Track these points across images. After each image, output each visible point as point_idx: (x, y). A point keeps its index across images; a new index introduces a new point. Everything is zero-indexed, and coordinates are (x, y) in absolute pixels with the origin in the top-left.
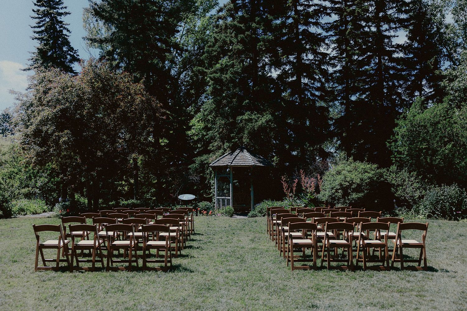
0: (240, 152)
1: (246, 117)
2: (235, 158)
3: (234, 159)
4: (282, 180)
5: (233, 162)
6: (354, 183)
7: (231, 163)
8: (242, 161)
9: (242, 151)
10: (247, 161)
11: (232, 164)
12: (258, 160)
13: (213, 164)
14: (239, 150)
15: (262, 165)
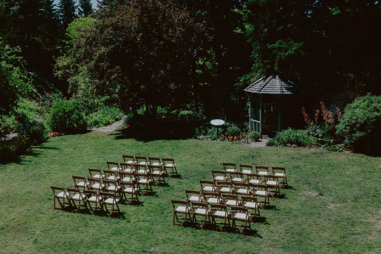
0: (272, 78)
1: (276, 45)
2: (265, 85)
3: (263, 87)
4: (303, 111)
5: (262, 90)
6: (358, 123)
7: (260, 91)
8: (270, 89)
9: (274, 77)
10: (275, 89)
11: (260, 93)
12: (287, 88)
13: (247, 89)
14: (272, 75)
15: (289, 93)
